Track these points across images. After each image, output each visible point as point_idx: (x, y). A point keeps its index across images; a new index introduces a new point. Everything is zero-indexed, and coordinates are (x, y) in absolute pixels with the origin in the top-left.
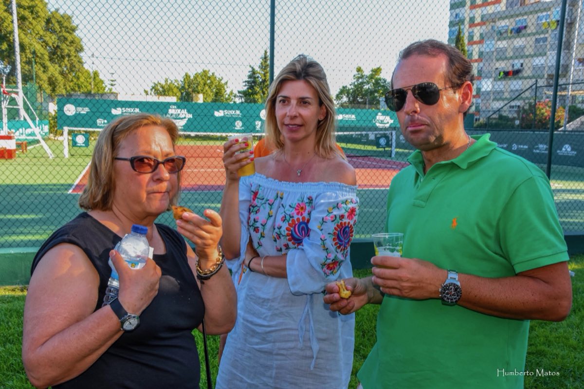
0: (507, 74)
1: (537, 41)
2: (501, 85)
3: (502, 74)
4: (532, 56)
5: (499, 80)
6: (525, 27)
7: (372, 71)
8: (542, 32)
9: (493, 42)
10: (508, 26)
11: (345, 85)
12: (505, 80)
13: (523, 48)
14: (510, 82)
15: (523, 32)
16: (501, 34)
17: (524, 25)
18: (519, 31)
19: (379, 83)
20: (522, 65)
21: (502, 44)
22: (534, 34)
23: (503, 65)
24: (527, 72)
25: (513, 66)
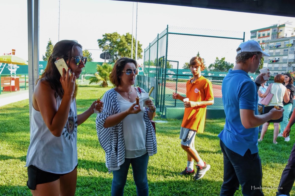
0: (273, 61)
1: (285, 50)
2: (271, 65)
3: (271, 61)
4: (282, 56)
5: (271, 63)
6: (280, 46)
7: (222, 59)
8: (286, 48)
9: (268, 50)
10: (273, 45)
11: (212, 64)
12: (272, 64)
13: (279, 53)
14: (274, 65)
15: (279, 47)
16: (271, 48)
17: (280, 45)
18: (278, 47)
19: (224, 63)
20: (279, 59)
21: (272, 51)
22: (284, 48)
23: (272, 58)
24: (281, 61)
25: (275, 59)
